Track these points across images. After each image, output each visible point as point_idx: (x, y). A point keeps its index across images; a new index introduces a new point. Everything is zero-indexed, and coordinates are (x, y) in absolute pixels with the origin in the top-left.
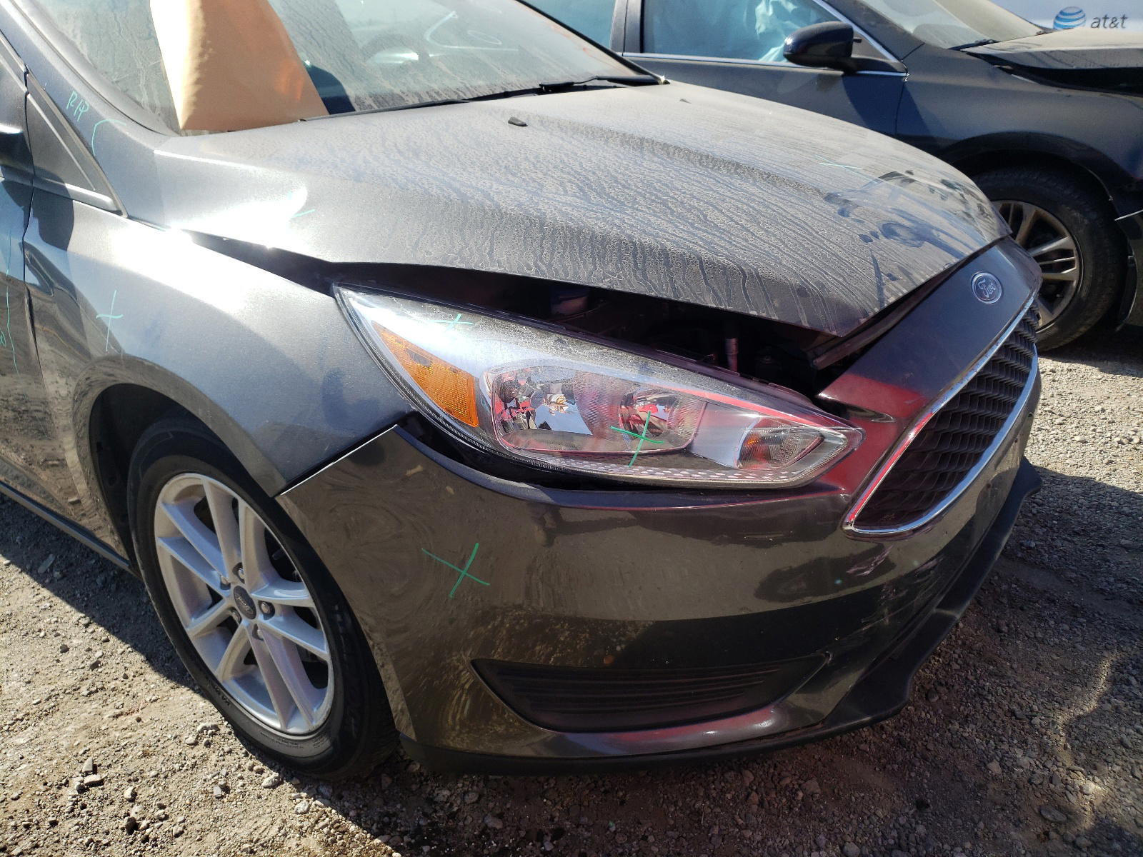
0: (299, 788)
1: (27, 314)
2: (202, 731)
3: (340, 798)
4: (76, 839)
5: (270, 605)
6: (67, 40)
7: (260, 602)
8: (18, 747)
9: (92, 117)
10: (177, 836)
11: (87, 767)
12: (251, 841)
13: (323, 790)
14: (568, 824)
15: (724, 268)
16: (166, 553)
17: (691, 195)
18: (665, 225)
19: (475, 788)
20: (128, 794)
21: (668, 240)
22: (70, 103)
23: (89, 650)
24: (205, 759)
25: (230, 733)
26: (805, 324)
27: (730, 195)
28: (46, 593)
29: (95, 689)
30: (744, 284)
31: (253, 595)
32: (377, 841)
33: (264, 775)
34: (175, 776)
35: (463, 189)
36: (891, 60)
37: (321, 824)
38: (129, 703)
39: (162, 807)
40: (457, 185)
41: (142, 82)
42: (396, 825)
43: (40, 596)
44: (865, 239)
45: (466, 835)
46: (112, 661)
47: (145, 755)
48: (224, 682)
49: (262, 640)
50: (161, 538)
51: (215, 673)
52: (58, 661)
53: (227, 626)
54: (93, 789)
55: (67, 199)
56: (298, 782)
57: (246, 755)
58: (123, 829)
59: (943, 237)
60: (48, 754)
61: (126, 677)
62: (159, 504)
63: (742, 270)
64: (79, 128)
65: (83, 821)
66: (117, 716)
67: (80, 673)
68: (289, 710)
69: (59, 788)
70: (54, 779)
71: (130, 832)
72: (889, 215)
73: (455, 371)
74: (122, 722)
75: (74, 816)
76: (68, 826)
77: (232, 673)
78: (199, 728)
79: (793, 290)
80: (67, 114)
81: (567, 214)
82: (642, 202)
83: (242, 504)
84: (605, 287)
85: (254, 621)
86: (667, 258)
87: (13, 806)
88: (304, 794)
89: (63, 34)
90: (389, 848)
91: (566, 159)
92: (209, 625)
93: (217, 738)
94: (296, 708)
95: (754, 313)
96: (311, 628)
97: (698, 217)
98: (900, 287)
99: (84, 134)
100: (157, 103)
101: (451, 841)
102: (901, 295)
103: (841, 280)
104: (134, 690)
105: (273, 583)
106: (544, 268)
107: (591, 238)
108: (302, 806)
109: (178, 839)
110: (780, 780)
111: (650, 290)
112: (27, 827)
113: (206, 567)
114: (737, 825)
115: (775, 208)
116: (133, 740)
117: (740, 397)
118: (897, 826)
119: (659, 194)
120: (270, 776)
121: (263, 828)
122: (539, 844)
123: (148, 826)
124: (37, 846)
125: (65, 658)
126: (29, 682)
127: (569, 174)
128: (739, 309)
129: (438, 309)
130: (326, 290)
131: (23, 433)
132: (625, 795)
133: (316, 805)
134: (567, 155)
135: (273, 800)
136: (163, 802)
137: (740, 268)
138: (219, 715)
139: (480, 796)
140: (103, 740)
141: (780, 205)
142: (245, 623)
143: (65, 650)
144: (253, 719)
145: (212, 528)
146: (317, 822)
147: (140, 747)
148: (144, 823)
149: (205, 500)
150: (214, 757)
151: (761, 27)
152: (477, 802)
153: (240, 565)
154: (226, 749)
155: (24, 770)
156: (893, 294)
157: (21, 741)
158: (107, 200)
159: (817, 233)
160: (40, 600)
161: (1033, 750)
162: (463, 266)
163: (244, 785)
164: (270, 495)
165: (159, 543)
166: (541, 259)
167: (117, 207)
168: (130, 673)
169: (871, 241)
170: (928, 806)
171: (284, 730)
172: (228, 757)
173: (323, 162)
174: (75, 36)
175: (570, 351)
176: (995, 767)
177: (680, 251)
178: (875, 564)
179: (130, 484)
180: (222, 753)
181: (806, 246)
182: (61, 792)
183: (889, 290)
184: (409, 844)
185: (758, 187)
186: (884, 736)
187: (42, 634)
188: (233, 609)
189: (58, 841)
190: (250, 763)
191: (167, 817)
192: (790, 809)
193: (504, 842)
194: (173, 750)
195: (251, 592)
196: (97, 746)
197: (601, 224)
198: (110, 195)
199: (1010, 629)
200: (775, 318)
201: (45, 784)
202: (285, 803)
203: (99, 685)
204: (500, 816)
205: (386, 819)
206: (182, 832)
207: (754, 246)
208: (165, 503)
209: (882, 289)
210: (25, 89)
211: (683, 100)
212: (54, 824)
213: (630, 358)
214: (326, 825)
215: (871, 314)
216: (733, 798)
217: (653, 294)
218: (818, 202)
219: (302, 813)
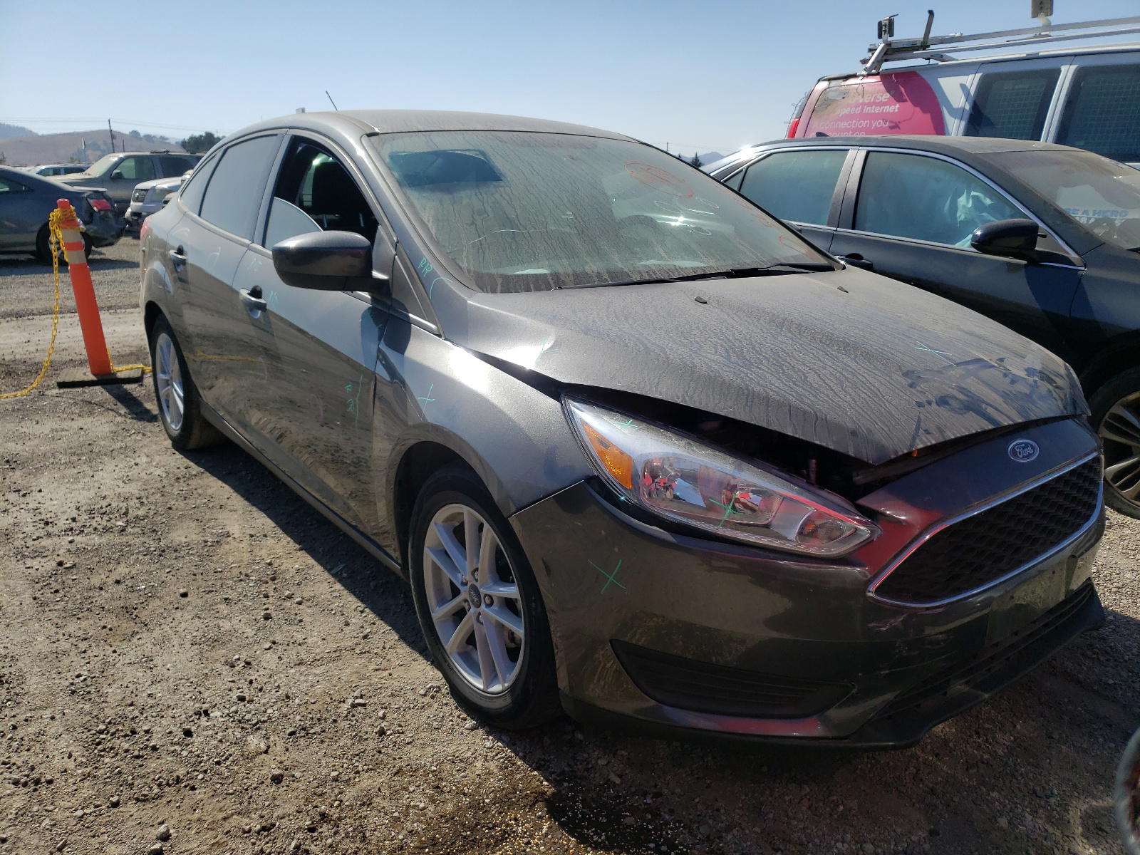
0: (489, 733)
1: (372, 393)
2: (430, 688)
3: (514, 744)
4: (348, 732)
5: (490, 597)
6: (424, 223)
7: (486, 595)
8: (316, 675)
9: (433, 274)
10: (408, 744)
11: (358, 694)
12: (454, 756)
13: (503, 737)
14: (665, 791)
15: (805, 412)
16: (429, 557)
17: (802, 362)
18: (774, 380)
19: (606, 757)
20: (381, 714)
21: (772, 390)
22: (421, 265)
23: (362, 627)
24: (430, 705)
25: (448, 693)
26: (852, 454)
27: (831, 364)
28: (338, 586)
29: (364, 651)
30: (815, 424)
31: (481, 590)
32: (535, 773)
33: (466, 722)
34: (410, 711)
35: (649, 345)
36: (1073, 255)
37: (499, 756)
38: (385, 664)
39: (400, 726)
40: (646, 342)
41: (465, 254)
42: (549, 767)
43: (333, 589)
44: (920, 405)
45: (594, 783)
46: (376, 637)
47: (393, 695)
48: (450, 653)
49: (482, 624)
50: (429, 548)
51: (446, 647)
52: (342, 630)
53: (459, 615)
54: (360, 708)
55: (408, 323)
56: (488, 730)
57: (457, 708)
58: (376, 733)
59: (990, 410)
60: (334, 682)
61: (384, 648)
62: (432, 524)
63: (816, 415)
64: (424, 282)
65: (353, 723)
66: (377, 670)
67: (355, 641)
68: (492, 677)
69: (340, 703)
70: (336, 697)
71: (380, 735)
72: (950, 390)
73: (622, 453)
74: (380, 674)
75: (347, 720)
76: (343, 724)
77: (458, 647)
78: (428, 686)
79: (848, 431)
80: (418, 271)
81: (711, 367)
82: (766, 364)
83: (486, 526)
84: (723, 414)
85: (478, 610)
86: (768, 402)
87: (312, 707)
88: (491, 738)
89: (422, 220)
90: (542, 778)
91: (724, 330)
92: (447, 613)
93: (439, 695)
94: (497, 674)
95: (818, 442)
96: (514, 616)
97: (801, 378)
98: (930, 438)
99: (426, 285)
100: (472, 268)
101: (583, 783)
102: (929, 444)
103: (886, 429)
104: (389, 657)
105: (495, 583)
106: (687, 399)
107: (722, 384)
108: (488, 744)
109: (410, 746)
110: (829, 796)
111: (752, 420)
112: (319, 720)
113: (454, 569)
114: (787, 816)
115: (860, 377)
116: (386, 685)
117: (798, 493)
118: (909, 840)
119: (780, 360)
120: (470, 723)
121: (462, 751)
122: (642, 798)
123: (391, 734)
124: (324, 731)
125: (347, 629)
126: (324, 639)
127: (723, 340)
128: (808, 439)
129: (618, 416)
130: (557, 398)
131: (337, 472)
132: (711, 783)
133: (498, 746)
134: (727, 327)
135: (470, 738)
136: (402, 724)
137: (815, 413)
138: (444, 680)
139: (608, 763)
140: (367, 682)
141: (866, 375)
142: (472, 611)
143: (347, 624)
144: (466, 681)
145: (463, 544)
146: (497, 755)
147: (390, 690)
148: (389, 732)
149: (463, 524)
150: (436, 706)
151: (961, 215)
152: (606, 765)
153: (477, 569)
154: (444, 702)
155: (319, 689)
156: (922, 442)
157: (318, 672)
158: (433, 326)
159: (883, 397)
160: (333, 591)
161: (1041, 818)
162: (638, 392)
163: (453, 725)
164: (505, 516)
165: (427, 551)
166: (687, 393)
167: (439, 332)
168: (387, 646)
169: (924, 406)
170: (939, 835)
171: (485, 690)
172: (444, 707)
173: (568, 320)
174: (428, 221)
175: (693, 450)
176: (1003, 822)
177: (777, 398)
178: (891, 625)
179: (416, 507)
180: (441, 704)
181: (871, 405)
182: (340, 705)
183: (921, 440)
184: (555, 779)
185: (856, 362)
186: (921, 786)
187: (333, 612)
188: (466, 601)
189: (337, 731)
190: (458, 713)
191: (403, 733)
192: (831, 815)
193: (618, 792)
194: (410, 695)
195: (481, 588)
196: (363, 684)
197: (731, 375)
198: (436, 325)
199: (1061, 737)
200: (832, 447)
201: (331, 699)
202: (478, 741)
203: (367, 649)
204: (620, 776)
205: (543, 763)
206: (411, 743)
207: (832, 400)
208: (436, 524)
209: (916, 439)
210: (394, 252)
211: (840, 288)
212: (335, 721)
213: (731, 460)
214: (502, 758)
215: (900, 453)
216: (790, 801)
217: (753, 422)
218: (897, 376)
219: (488, 748)
